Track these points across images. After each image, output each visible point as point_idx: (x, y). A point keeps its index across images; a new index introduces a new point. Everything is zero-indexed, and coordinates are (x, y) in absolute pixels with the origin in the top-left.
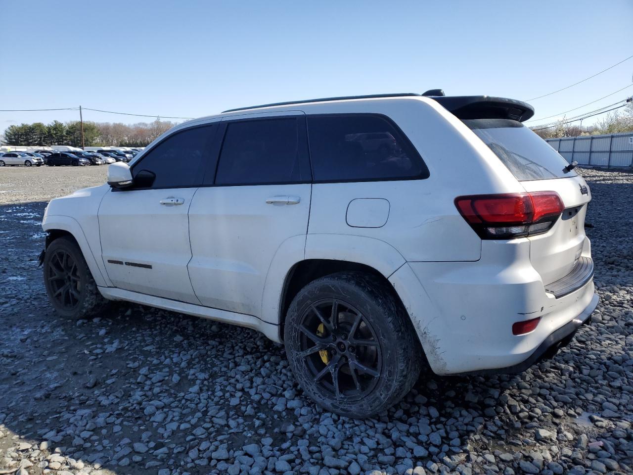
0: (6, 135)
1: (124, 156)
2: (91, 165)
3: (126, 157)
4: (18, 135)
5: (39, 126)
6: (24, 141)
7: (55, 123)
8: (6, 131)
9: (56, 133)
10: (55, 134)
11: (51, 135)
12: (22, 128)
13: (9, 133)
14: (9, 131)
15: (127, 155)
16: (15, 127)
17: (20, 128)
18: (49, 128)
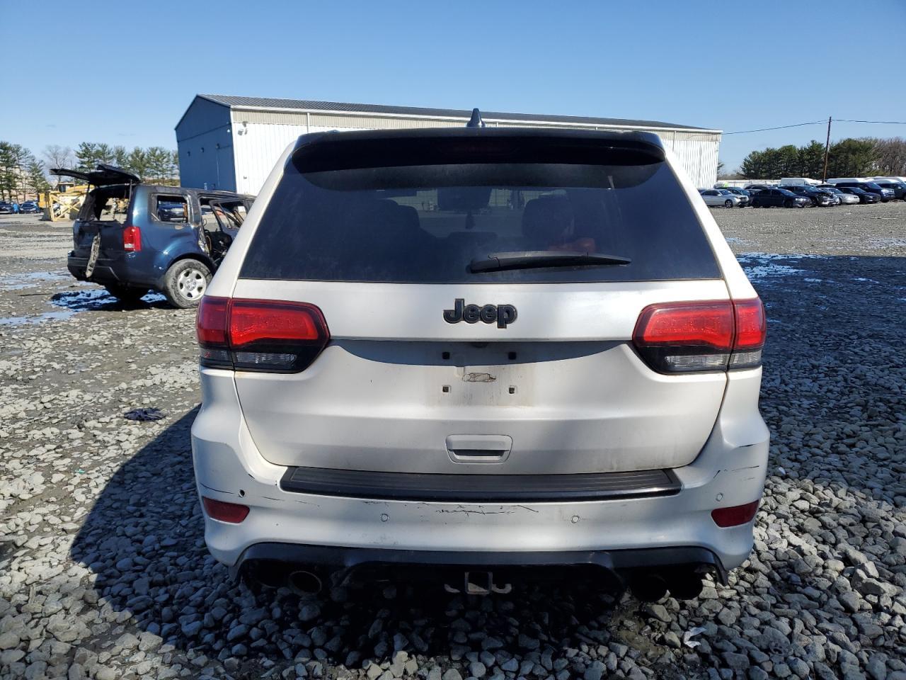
0: (745, 164)
1: (878, 191)
2: (814, 206)
3: (881, 194)
4: (760, 163)
5: (788, 150)
6: (765, 172)
7: (811, 144)
8: (745, 160)
9: (811, 159)
10: (808, 160)
11: (803, 161)
12: (766, 154)
13: (749, 162)
14: (749, 159)
15: (884, 191)
16: (758, 153)
17: (763, 155)
18: (802, 152)
